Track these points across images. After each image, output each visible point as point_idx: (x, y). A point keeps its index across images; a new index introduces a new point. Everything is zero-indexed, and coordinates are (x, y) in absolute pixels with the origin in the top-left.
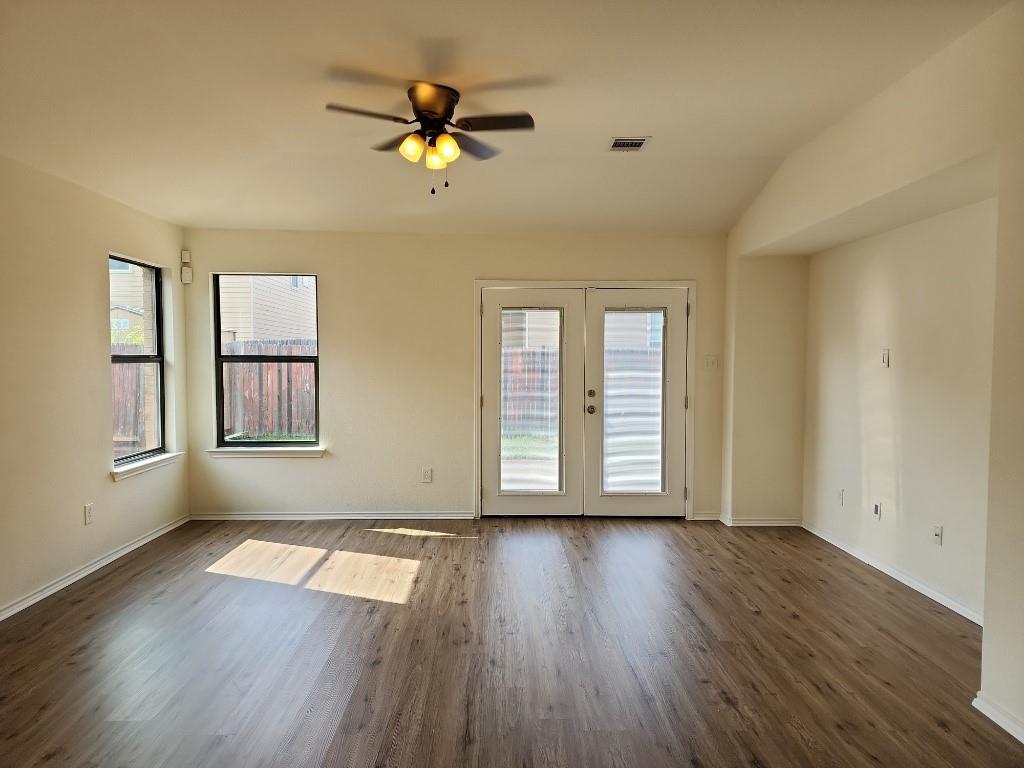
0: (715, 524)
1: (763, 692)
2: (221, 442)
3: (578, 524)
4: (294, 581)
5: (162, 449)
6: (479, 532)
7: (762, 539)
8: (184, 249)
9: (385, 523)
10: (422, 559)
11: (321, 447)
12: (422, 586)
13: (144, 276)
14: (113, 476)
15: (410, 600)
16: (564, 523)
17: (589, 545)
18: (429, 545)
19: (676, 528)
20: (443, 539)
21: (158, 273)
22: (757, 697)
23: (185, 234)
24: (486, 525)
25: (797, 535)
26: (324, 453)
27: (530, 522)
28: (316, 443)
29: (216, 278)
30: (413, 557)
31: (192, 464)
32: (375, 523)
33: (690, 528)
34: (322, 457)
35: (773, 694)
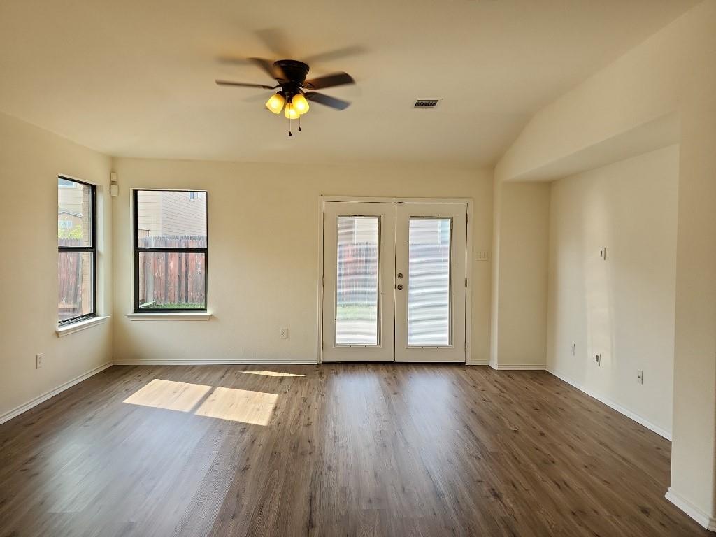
0: (486, 368)
1: (520, 488)
2: (137, 309)
3: (390, 368)
4: (187, 410)
5: (94, 314)
6: (321, 374)
7: (518, 379)
8: (113, 172)
9: (253, 367)
10: (280, 394)
11: (209, 313)
12: (279, 413)
13: (84, 190)
14: (57, 333)
15: (270, 423)
16: (380, 367)
17: (398, 383)
18: (285, 383)
19: (459, 371)
20: (295, 379)
21: (93, 188)
22: (516, 492)
23: (114, 161)
24: (326, 369)
25: (542, 376)
26: (211, 317)
27: (357, 367)
28: (205, 310)
29: (135, 193)
30: (273, 392)
31: (115, 324)
32: (246, 367)
33: (469, 370)
34: (209, 320)
35: (526, 490)
